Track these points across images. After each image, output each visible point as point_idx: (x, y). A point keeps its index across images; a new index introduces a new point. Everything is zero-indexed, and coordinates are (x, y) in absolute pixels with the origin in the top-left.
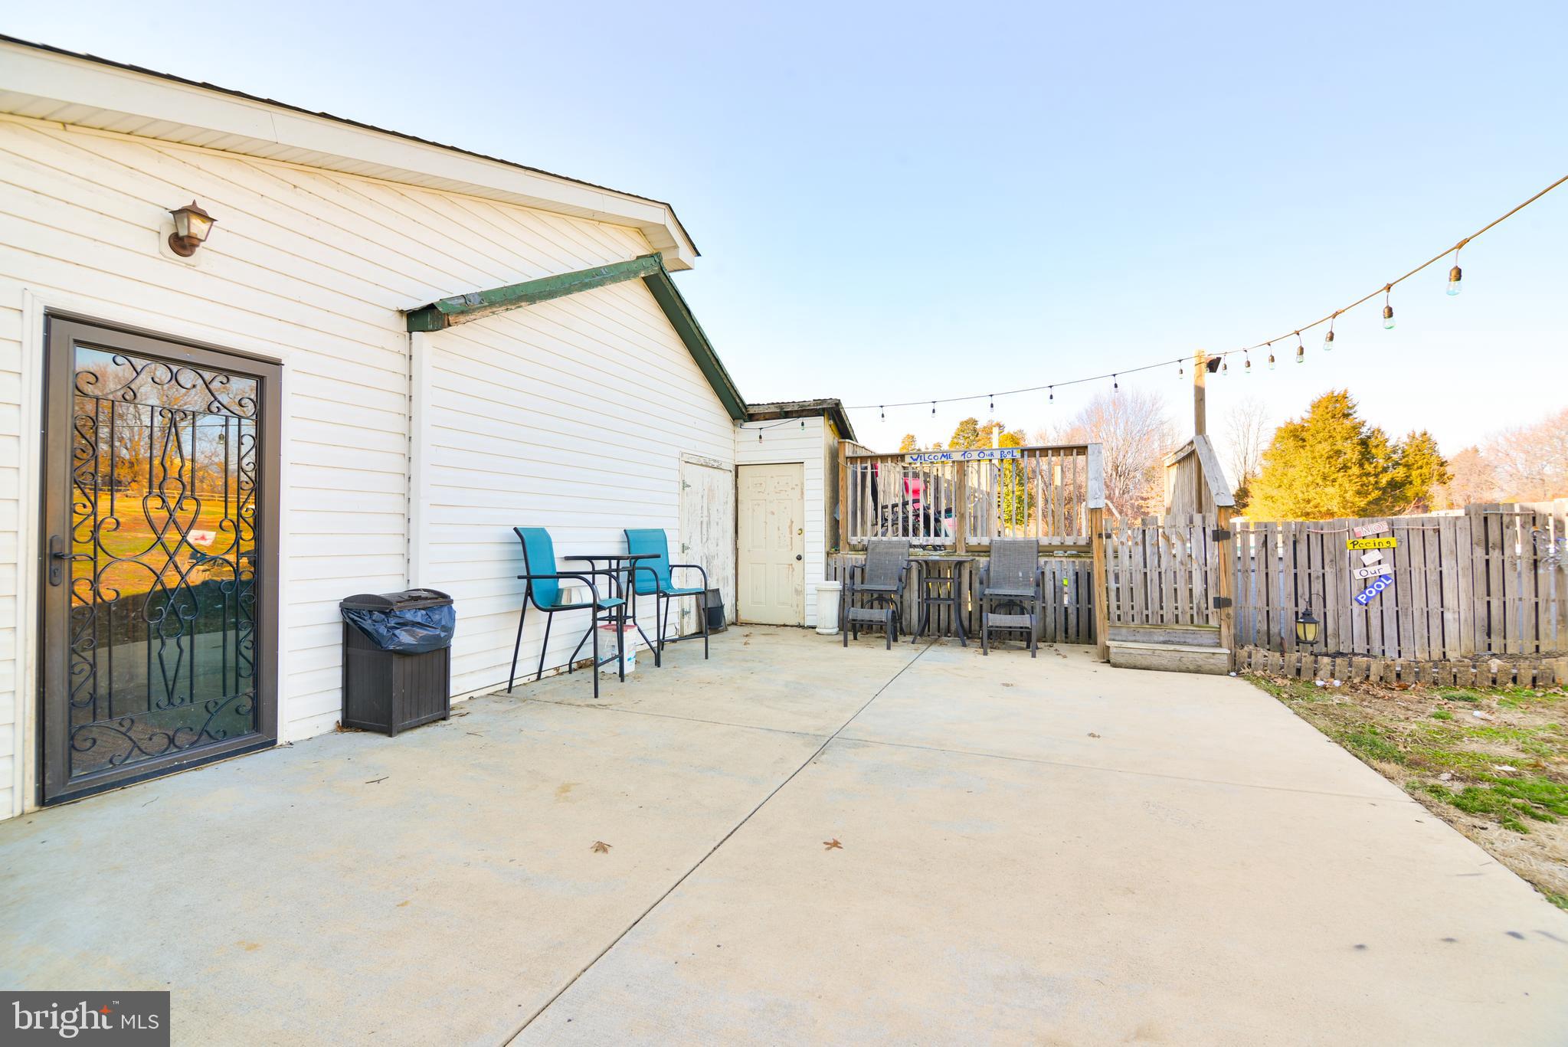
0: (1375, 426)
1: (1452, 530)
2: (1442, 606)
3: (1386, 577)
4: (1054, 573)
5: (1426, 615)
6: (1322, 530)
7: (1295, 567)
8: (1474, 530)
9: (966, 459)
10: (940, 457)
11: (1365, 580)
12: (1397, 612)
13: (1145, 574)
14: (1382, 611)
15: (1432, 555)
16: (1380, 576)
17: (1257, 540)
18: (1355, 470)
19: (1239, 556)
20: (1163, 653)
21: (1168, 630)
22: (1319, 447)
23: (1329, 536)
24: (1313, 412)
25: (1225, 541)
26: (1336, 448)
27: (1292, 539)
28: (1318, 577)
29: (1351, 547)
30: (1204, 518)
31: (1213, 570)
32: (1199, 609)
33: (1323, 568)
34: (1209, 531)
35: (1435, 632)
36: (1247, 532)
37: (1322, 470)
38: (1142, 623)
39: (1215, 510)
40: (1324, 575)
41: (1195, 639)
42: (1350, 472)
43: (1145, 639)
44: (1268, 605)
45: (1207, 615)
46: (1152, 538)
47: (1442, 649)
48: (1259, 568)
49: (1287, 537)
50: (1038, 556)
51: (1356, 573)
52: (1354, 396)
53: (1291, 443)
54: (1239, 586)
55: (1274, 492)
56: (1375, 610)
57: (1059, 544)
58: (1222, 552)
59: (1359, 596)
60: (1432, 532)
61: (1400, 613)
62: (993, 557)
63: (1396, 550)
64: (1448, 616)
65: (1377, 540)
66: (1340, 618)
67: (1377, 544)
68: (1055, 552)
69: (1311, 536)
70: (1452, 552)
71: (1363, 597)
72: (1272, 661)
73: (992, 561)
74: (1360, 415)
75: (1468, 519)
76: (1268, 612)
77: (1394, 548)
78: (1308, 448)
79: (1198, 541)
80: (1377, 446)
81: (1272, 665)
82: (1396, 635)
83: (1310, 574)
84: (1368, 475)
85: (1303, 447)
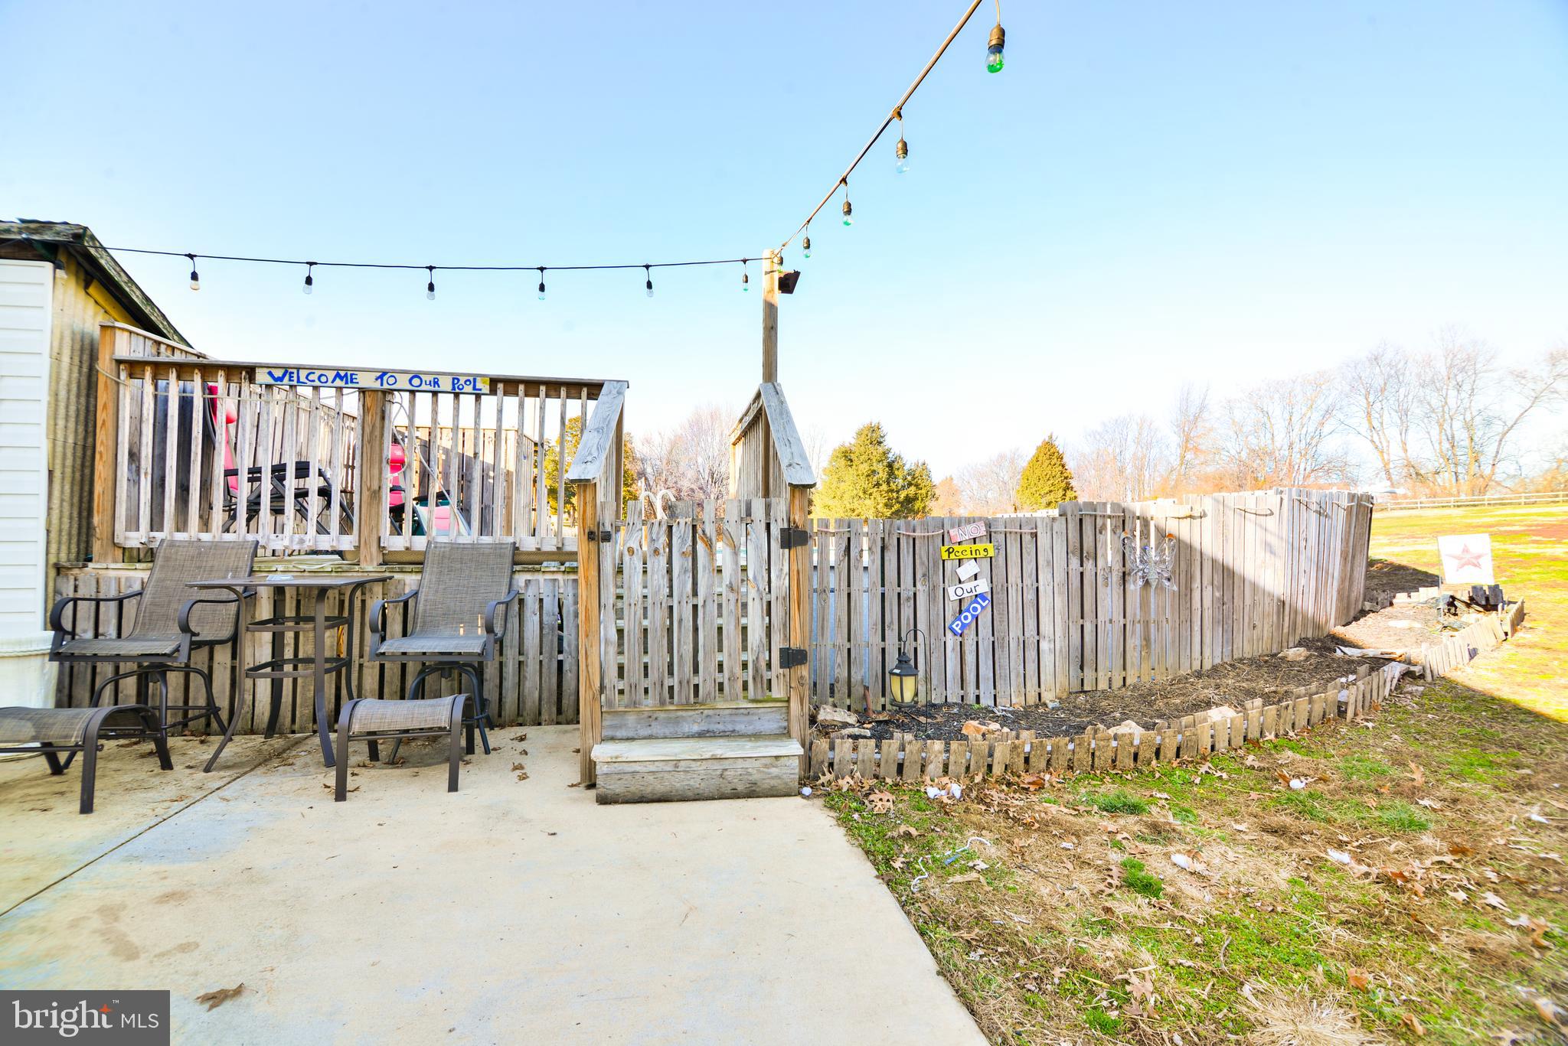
0: (898, 453)
1: (1049, 534)
2: (1038, 634)
3: (982, 596)
4: (541, 600)
5: (1022, 646)
6: (914, 532)
7: (883, 585)
8: (1070, 535)
9: (386, 386)
10: (330, 380)
11: (960, 600)
12: (993, 642)
13: (671, 608)
14: (977, 642)
15: (1029, 567)
16: (976, 596)
17: (838, 544)
18: (884, 487)
19: (815, 564)
20: (693, 764)
21: (706, 712)
22: (861, 467)
23: (922, 541)
24: (858, 438)
25: (799, 548)
26: (872, 468)
27: (879, 544)
28: (908, 599)
29: (945, 556)
30: (768, 507)
31: (780, 599)
32: (757, 671)
33: (915, 586)
34: (775, 531)
35: (1032, 667)
36: (826, 533)
37: (863, 485)
38: (662, 703)
39: (786, 493)
40: (915, 594)
41: (750, 723)
42: (881, 488)
43: (667, 731)
44: (849, 640)
45: (770, 681)
46: (684, 541)
47: (1038, 690)
48: (840, 586)
49: (874, 541)
50: (513, 572)
51: (951, 591)
52: (885, 428)
53: (843, 462)
54: (814, 615)
55: (830, 503)
56: (970, 641)
57: (554, 549)
58: (794, 568)
59: (953, 623)
60: (1029, 537)
61: (996, 644)
62: (427, 575)
63: (993, 560)
64: (1045, 646)
65: (974, 547)
66: (933, 655)
67: (974, 552)
68: (545, 564)
69: (901, 541)
70: (1048, 562)
71: (957, 626)
72: (863, 756)
73: (426, 582)
74: (889, 442)
75: (1064, 522)
76: (849, 650)
77: (991, 558)
78: (854, 467)
79: (757, 548)
80: (898, 469)
81: (863, 761)
82: (992, 675)
83: (899, 594)
84: (892, 491)
85: (851, 466)
